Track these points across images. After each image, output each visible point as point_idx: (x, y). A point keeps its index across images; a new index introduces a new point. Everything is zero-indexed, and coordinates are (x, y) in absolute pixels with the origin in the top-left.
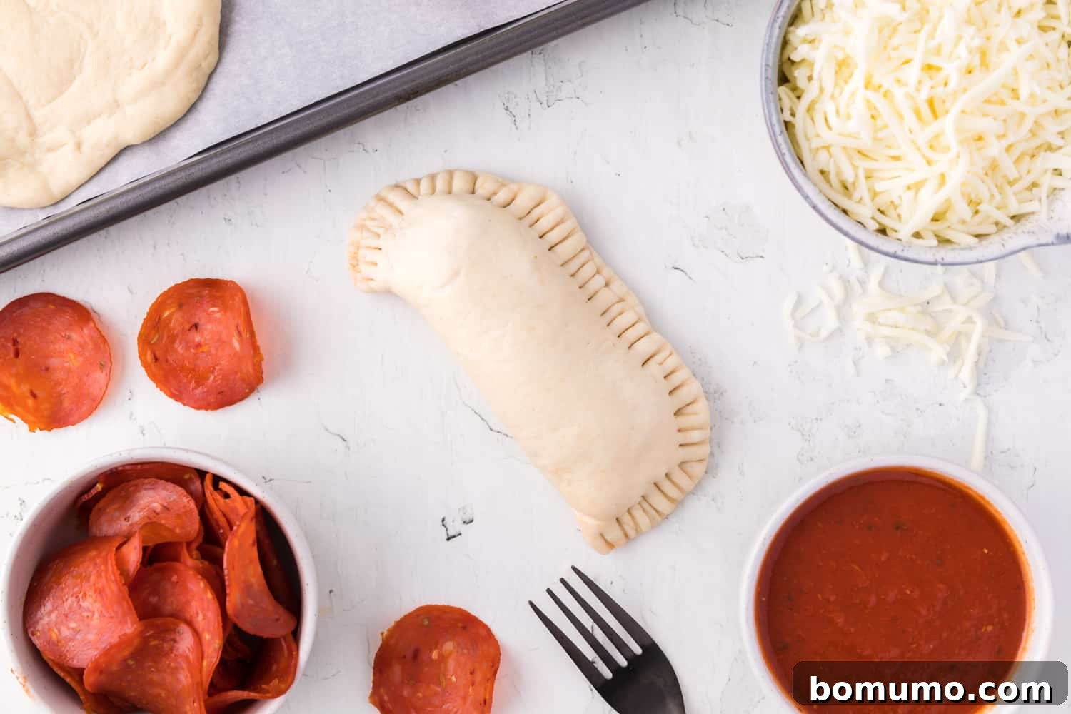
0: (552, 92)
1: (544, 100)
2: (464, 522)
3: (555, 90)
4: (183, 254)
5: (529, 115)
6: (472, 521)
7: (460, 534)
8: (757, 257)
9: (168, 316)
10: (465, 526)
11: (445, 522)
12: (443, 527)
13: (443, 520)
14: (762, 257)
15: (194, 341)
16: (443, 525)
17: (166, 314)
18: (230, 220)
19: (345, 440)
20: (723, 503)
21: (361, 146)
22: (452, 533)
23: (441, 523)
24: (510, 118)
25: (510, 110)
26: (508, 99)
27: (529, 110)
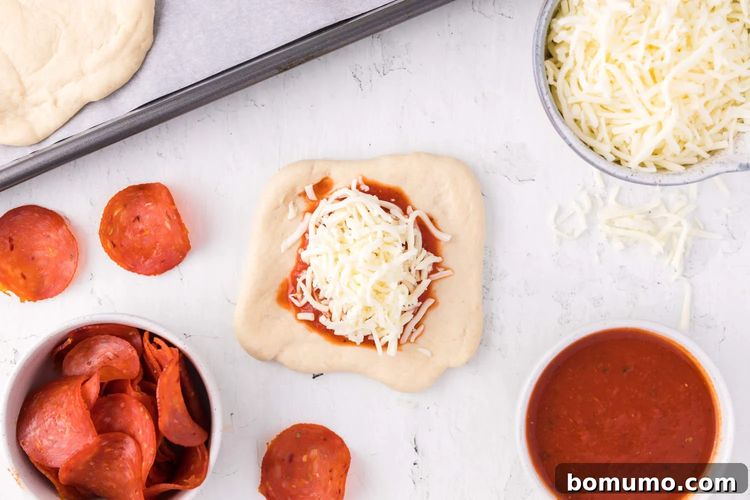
0: (387, 65)
1: (381, 70)
3: (389, 63)
4: (128, 178)
5: (371, 81)
7: (322, 374)
8: (530, 180)
14: (533, 180)
15: (138, 228)
17: (116, 213)
18: (161, 154)
20: (506, 352)
21: (253, 102)
24: (357, 83)
25: (357, 77)
26: (356, 69)
27: (371, 77)
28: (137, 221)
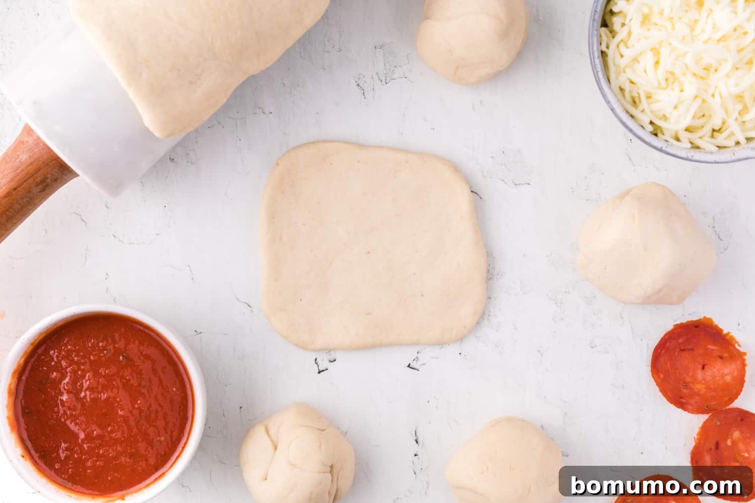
0: (389, 74)
1: (383, 79)
2: (330, 361)
3: (391, 73)
4: (142, 182)
5: (373, 89)
6: (335, 360)
7: (327, 369)
8: (526, 184)
10: (330, 363)
11: (317, 361)
12: (316, 365)
13: (316, 360)
14: (529, 184)
16: (316, 363)
18: (173, 159)
19: (250, 307)
20: (503, 348)
21: (261, 110)
22: (321, 369)
23: (314, 362)
24: (360, 92)
25: (361, 85)
26: (359, 78)
27: (373, 86)
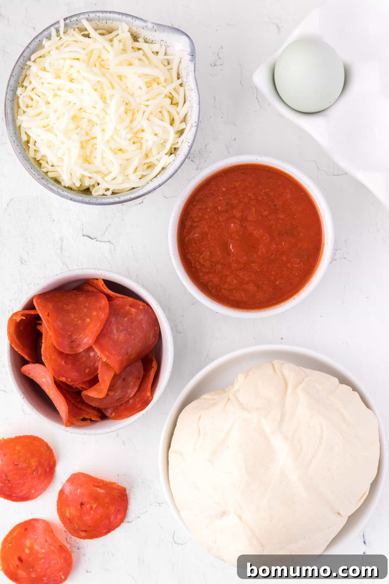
9: (69, 514)
15: (88, 509)
17: (68, 514)
28: (83, 506)
